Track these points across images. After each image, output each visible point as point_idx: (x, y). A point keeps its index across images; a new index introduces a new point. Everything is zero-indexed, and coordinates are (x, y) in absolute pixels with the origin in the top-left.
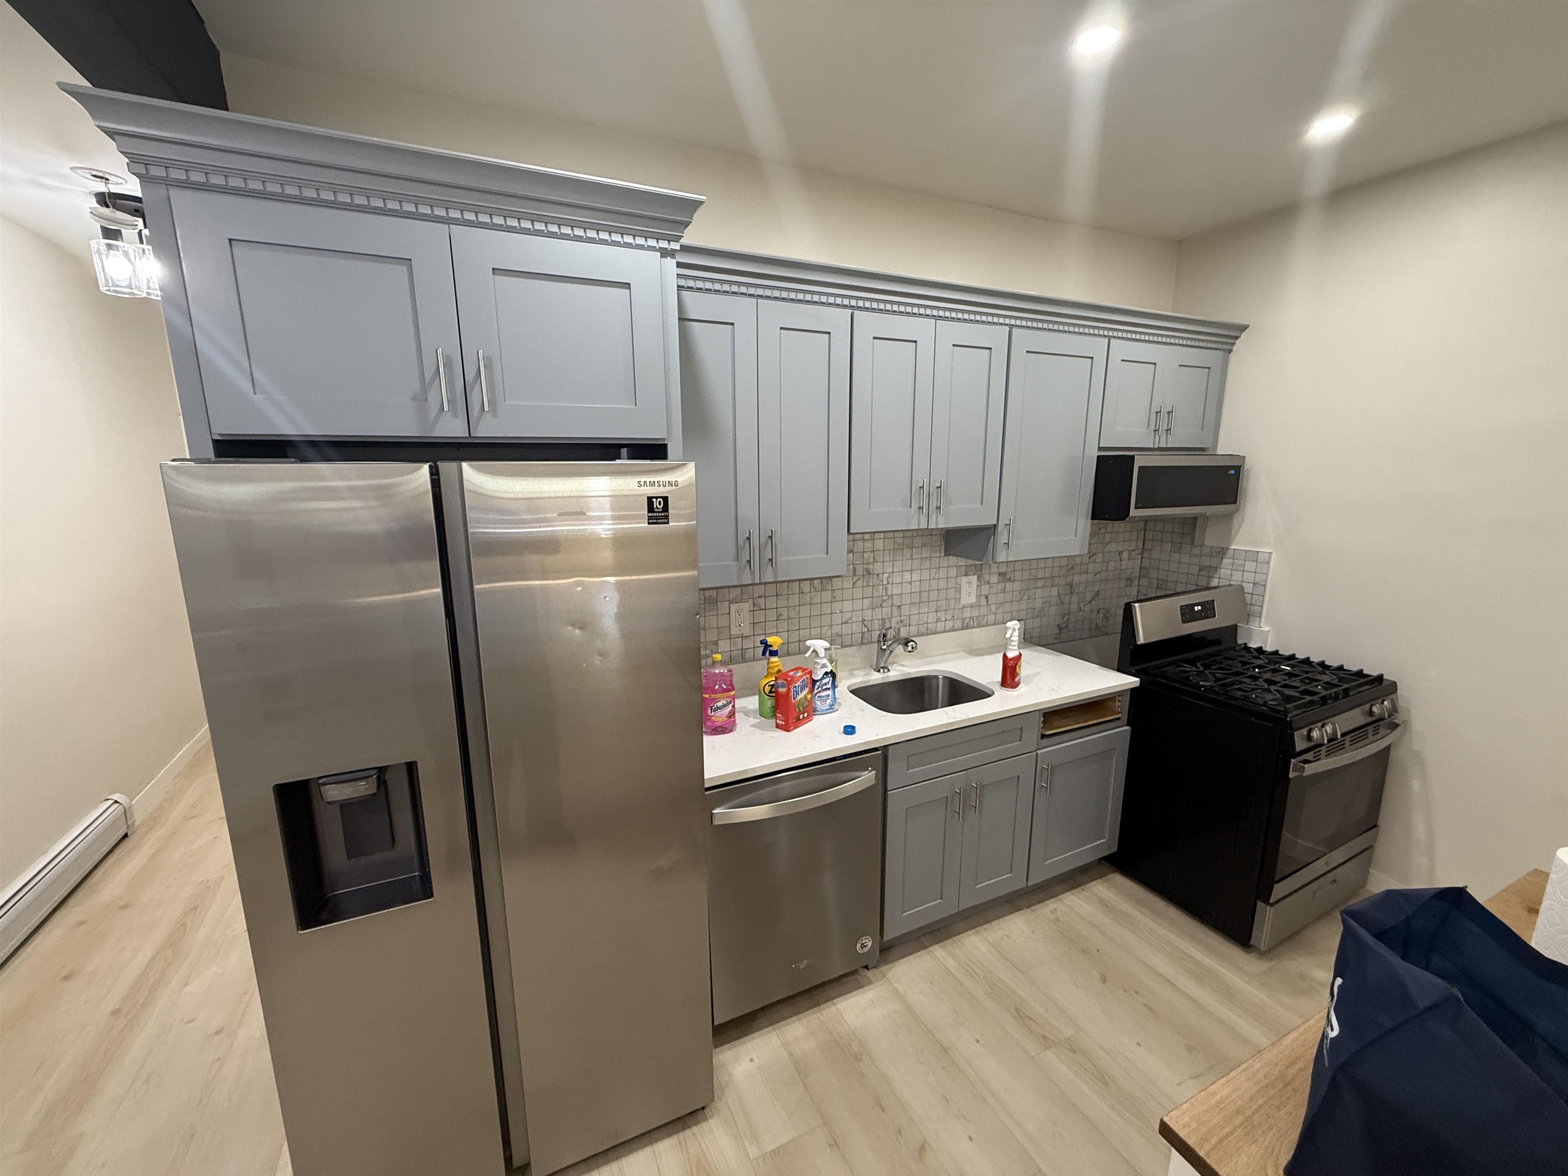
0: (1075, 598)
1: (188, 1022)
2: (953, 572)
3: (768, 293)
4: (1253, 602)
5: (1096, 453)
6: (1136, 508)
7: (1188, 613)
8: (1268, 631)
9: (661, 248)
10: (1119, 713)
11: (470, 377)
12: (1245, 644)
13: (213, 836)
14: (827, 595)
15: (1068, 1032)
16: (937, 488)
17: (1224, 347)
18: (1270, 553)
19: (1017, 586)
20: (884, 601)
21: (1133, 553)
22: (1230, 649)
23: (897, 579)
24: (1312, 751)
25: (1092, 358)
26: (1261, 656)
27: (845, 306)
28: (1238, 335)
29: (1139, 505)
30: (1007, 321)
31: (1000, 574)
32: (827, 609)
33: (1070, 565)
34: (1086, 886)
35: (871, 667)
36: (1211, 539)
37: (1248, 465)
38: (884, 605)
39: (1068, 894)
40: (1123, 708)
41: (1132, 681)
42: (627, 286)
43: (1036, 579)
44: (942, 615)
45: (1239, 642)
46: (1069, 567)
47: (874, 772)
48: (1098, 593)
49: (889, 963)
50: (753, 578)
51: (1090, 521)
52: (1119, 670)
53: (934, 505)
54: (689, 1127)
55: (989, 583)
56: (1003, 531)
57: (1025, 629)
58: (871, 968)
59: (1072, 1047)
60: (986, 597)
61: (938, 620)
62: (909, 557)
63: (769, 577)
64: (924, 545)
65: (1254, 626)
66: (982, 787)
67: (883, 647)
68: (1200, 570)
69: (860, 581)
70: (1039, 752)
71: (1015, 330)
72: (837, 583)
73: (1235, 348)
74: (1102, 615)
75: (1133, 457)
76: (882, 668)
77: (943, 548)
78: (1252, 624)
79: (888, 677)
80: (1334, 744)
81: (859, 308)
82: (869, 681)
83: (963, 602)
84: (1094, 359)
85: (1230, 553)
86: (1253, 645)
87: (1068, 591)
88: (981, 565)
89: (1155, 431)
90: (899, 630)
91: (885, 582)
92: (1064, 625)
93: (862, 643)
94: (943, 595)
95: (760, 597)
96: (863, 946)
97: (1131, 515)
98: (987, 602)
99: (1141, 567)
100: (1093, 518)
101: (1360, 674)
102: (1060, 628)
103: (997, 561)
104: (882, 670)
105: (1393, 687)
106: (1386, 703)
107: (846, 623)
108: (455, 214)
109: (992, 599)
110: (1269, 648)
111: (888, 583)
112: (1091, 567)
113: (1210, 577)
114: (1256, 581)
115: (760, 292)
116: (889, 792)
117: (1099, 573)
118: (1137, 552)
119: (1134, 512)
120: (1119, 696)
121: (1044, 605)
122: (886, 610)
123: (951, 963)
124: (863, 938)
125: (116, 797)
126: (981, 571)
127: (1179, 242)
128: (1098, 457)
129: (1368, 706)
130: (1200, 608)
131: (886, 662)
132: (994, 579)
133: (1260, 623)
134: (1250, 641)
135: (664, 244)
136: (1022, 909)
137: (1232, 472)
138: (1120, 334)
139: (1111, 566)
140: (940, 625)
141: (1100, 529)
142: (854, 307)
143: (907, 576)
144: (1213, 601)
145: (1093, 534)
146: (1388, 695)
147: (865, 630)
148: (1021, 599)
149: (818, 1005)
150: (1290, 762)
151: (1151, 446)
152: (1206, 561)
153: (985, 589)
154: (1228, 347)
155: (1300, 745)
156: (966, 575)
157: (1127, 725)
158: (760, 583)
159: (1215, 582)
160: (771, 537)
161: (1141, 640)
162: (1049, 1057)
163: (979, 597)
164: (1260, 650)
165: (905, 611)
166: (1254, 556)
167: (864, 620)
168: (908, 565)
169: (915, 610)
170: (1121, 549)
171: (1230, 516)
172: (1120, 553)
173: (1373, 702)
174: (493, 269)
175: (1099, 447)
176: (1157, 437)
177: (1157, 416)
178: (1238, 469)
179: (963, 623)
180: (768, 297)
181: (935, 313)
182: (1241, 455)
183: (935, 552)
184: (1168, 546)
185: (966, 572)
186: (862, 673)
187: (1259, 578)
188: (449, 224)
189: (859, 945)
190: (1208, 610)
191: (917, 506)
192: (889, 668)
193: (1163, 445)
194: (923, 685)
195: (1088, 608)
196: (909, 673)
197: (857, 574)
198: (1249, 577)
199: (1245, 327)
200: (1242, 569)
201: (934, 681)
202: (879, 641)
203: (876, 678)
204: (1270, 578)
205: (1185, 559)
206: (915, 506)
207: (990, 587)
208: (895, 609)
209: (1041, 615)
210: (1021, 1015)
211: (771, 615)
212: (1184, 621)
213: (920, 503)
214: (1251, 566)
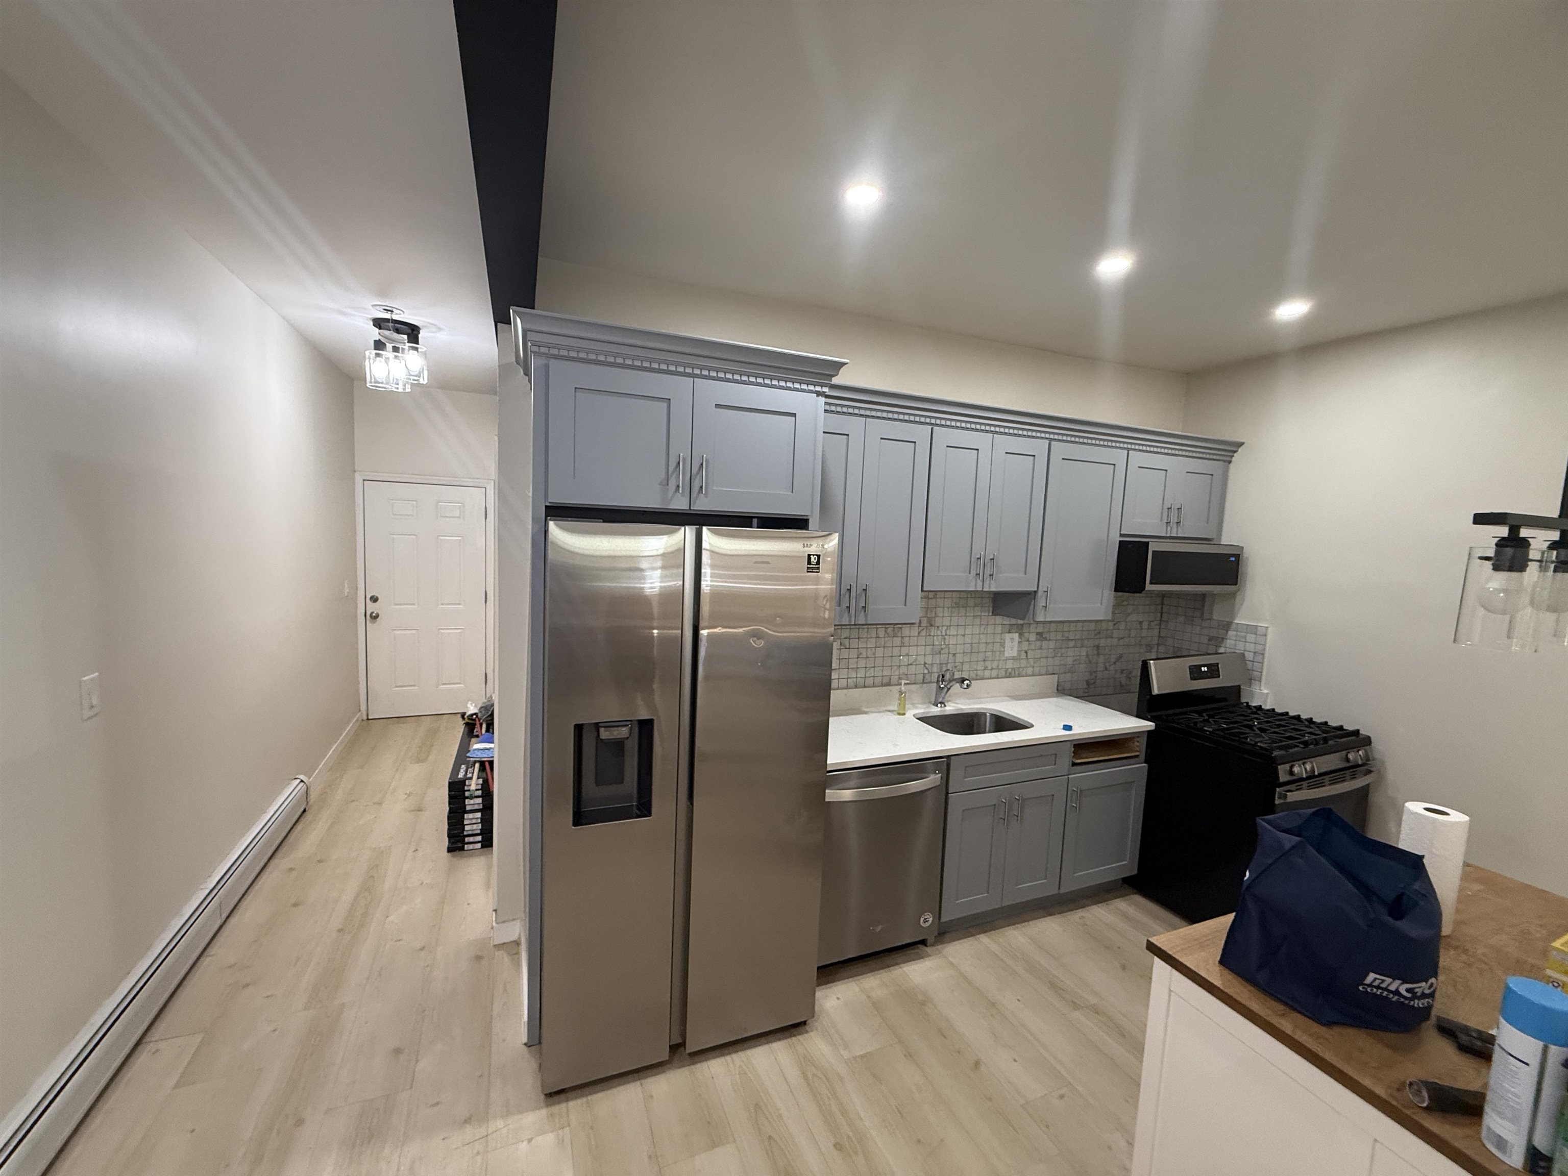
0: (1101, 659)
1: (396, 941)
2: (999, 629)
3: (873, 413)
4: (1254, 669)
5: (1118, 539)
6: (1151, 583)
7: (1196, 673)
8: (1267, 693)
9: (816, 391)
10: (1138, 751)
11: (694, 471)
12: (1247, 703)
13: (374, 816)
14: (897, 641)
15: (1093, 1000)
16: (991, 559)
17: (1225, 458)
18: (1267, 627)
19: (1052, 644)
20: (942, 649)
21: (1152, 623)
22: (1234, 706)
23: (953, 631)
24: (1295, 783)
25: (1114, 465)
26: (1259, 712)
27: (927, 424)
28: (1235, 449)
29: (1154, 581)
30: (1047, 436)
31: (1038, 634)
32: (896, 651)
33: (1097, 628)
34: (1110, 902)
35: (930, 702)
36: (1218, 615)
37: (1246, 553)
38: (942, 652)
39: (1095, 906)
40: (1141, 746)
41: (1149, 725)
42: (794, 415)
43: (1068, 640)
44: (988, 664)
45: (1243, 700)
46: (1096, 632)
47: (940, 775)
48: (1121, 657)
49: (944, 943)
50: (850, 621)
51: (1113, 593)
52: (1138, 716)
53: (988, 573)
54: (795, 1036)
55: (1028, 641)
56: (1042, 597)
57: (1058, 682)
58: (930, 946)
59: (1096, 1010)
60: (1026, 652)
61: (986, 668)
62: (964, 614)
63: (861, 621)
64: (976, 605)
65: (1255, 688)
66: (1024, 800)
67: (942, 686)
68: (1209, 640)
69: (924, 631)
70: (1070, 776)
71: (1053, 443)
72: (906, 631)
73: (1233, 459)
74: (1125, 675)
75: (1148, 543)
76: (940, 703)
77: (991, 609)
78: (1252, 687)
79: (945, 711)
80: (1313, 779)
81: (937, 425)
82: (928, 712)
83: (1006, 654)
84: (1116, 466)
85: (1233, 626)
86: (1254, 704)
87: (1095, 652)
88: (1022, 625)
89: (1167, 523)
90: (953, 674)
91: (944, 634)
92: (1092, 681)
93: (923, 683)
94: (990, 647)
95: (845, 638)
96: (925, 921)
97: (1146, 589)
98: (1027, 656)
99: (1159, 636)
100: (1116, 590)
101: (1341, 728)
102: (1088, 683)
103: (1037, 620)
104: (939, 705)
105: (1367, 741)
106: (1360, 753)
107: (911, 664)
108: (697, 371)
109: (1030, 655)
110: (1267, 707)
111: (946, 635)
112: (1116, 633)
113: (1218, 646)
114: (1256, 650)
115: (868, 413)
116: (950, 795)
117: (1122, 638)
118: (1156, 622)
119: (1149, 587)
120: (1138, 737)
121: (1074, 663)
122: (944, 657)
123: (994, 947)
124: (926, 914)
125: (302, 777)
126: (1022, 630)
127: (1187, 374)
128: (1120, 541)
129: (1344, 753)
130: (1206, 669)
131: (943, 698)
132: (1033, 637)
133: (1260, 685)
134: (1252, 702)
135: (818, 389)
136: (1055, 915)
137: (1233, 559)
138: (1137, 447)
139: (1133, 633)
140: (987, 673)
141: (1123, 601)
142: (933, 424)
143: (961, 631)
144: (1218, 664)
145: (1116, 606)
146: (1363, 746)
147: (926, 671)
148: (1055, 656)
149: (888, 967)
150: (1276, 790)
151: (1164, 535)
152: (1214, 633)
153: (1025, 646)
154: (1228, 459)
155: (1283, 777)
156: (1009, 633)
157: (1145, 763)
158: (855, 625)
159: (1222, 650)
160: (865, 590)
161: (1156, 691)
162: (1077, 1015)
163: (1019, 651)
164: (1259, 708)
165: (959, 658)
166: (1253, 630)
167: (925, 664)
168: (962, 621)
169: (967, 659)
170: (1141, 620)
171: (1233, 595)
172: (1141, 623)
173: (1349, 751)
174: (716, 405)
175: (1120, 534)
176: (1169, 528)
177: (1168, 512)
178: (1238, 557)
179: (1006, 673)
180: (873, 417)
181: (993, 429)
182: (1241, 545)
183: (985, 612)
184: (1181, 619)
185: (1010, 630)
186: (924, 706)
187: (1259, 648)
188: (693, 377)
189: (922, 920)
190: (1214, 670)
191: (975, 573)
192: (946, 704)
193: (1174, 535)
194: (972, 720)
195: (1112, 668)
196: (962, 709)
197: (922, 625)
198: (1250, 647)
199: (1242, 444)
200: (1244, 640)
201: (983, 718)
202: (938, 681)
203: (936, 711)
204: (1267, 649)
205: (1197, 630)
206: (973, 572)
207: (1029, 644)
208: (951, 656)
209: (1071, 671)
210: (1055, 987)
211: (854, 653)
212: (1193, 678)
213: (977, 570)
214: (1251, 637)
